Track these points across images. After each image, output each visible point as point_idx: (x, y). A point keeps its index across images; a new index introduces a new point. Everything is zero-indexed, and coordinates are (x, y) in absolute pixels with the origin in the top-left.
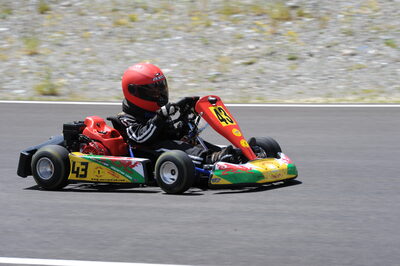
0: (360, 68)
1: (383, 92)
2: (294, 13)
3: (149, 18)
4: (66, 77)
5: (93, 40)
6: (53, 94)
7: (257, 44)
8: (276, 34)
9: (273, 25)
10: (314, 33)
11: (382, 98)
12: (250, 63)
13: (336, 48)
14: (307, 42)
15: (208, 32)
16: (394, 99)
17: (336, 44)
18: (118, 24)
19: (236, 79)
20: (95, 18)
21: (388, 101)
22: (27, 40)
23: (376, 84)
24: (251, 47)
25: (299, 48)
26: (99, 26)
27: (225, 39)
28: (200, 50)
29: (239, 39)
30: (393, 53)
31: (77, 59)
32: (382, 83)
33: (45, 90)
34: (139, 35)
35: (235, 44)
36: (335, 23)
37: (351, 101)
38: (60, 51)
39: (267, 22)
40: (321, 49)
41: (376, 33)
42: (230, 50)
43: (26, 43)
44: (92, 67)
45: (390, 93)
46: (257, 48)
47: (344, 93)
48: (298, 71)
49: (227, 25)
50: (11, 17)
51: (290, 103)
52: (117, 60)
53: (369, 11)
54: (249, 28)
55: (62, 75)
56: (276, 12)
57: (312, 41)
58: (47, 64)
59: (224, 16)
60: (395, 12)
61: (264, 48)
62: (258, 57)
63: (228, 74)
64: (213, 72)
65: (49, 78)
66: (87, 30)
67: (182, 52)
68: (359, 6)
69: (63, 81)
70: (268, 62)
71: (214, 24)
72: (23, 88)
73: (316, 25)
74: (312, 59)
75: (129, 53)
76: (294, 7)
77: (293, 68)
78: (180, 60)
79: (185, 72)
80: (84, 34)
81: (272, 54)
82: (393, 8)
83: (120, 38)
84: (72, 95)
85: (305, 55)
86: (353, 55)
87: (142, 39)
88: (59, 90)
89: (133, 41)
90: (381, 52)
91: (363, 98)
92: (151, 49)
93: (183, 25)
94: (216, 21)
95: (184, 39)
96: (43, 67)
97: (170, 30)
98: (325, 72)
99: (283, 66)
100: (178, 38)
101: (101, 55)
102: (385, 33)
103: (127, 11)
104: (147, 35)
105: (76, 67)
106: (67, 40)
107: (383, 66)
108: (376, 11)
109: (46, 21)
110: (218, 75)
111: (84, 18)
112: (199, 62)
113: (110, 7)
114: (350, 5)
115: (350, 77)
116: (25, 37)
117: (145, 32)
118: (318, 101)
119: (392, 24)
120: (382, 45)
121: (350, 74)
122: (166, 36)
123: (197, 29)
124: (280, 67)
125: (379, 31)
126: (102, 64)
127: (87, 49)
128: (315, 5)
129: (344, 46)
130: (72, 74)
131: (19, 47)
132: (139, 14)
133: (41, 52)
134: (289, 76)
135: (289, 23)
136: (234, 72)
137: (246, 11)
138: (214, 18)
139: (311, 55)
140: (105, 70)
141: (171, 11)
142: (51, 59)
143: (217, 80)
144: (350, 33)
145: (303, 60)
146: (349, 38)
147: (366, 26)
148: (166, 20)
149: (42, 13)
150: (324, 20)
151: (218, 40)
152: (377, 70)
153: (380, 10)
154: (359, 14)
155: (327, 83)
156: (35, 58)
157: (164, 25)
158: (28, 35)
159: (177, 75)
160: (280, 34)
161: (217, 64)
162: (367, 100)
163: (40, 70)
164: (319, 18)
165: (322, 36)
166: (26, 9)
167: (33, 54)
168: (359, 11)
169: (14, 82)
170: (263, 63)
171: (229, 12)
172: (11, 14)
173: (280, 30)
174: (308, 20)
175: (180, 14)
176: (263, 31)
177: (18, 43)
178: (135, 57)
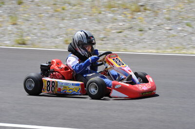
1: (184, 48)
2: (142, 8)
3: (71, 8)
4: (30, 36)
5: (43, 18)
6: (24, 44)
7: (124, 23)
8: (133, 18)
9: (132, 14)
10: (151, 19)
11: (184, 51)
12: (120, 32)
13: (162, 26)
14: (148, 22)
15: (100, 16)
16: (190, 52)
17: (162, 24)
18: (56, 11)
19: (113, 39)
20: (45, 7)
21: (187, 53)
22: (11, 17)
25: (144, 26)
26: (47, 12)
27: (108, 20)
28: (96, 25)
29: (115, 20)
30: (190, 30)
31: (35, 27)
32: (185, 44)
33: (20, 42)
34: (66, 17)
35: (113, 22)
36: (162, 14)
37: (169, 52)
38: (28, 23)
39: (129, 12)
41: (182, 20)
42: (110, 25)
43: (11, 19)
44: (43, 31)
45: (188, 49)
46: (124, 25)
47: (166, 48)
48: (143, 36)
49: (109, 13)
50: (4, 6)
51: (140, 52)
52: (55, 28)
53: (178, 9)
54: (120, 15)
55: (28, 35)
56: (133, 7)
57: (151, 22)
58: (21, 29)
60: (191, 9)
61: (127, 25)
62: (124, 29)
63: (109, 37)
64: (102, 36)
65: (22, 36)
66: (41, 14)
68: (174, 6)
69: (29, 38)
70: (129, 32)
71: (103, 12)
72: (9, 40)
73: (152, 14)
74: (151, 31)
75: (61, 25)
76: (142, 6)
77: (141, 35)
80: (40, 15)
81: (131, 28)
82: (190, 8)
83: (57, 18)
84: (33, 45)
85: (147, 29)
86: (170, 30)
87: (67, 18)
88: (27, 42)
89: (63, 19)
91: (175, 51)
92: (72, 24)
95: (88, 19)
96: (19, 30)
97: (81, 15)
98: (157, 37)
99: (136, 34)
100: (85, 19)
101: (47, 26)
103: (61, 5)
104: (70, 17)
105: (35, 31)
106: (31, 18)
107: (185, 36)
108: (182, 9)
109: (21, 8)
110: (104, 37)
111: (39, 7)
113: (52, 2)
114: (170, 5)
115: (168, 41)
116: (11, 16)
117: (69, 15)
118: (153, 52)
119: (190, 15)
120: (185, 25)
121: (169, 39)
122: (80, 18)
123: (95, 14)
124: (135, 34)
125: (183, 19)
126: (48, 30)
127: (41, 23)
128: (153, 5)
129: (166, 25)
130: (34, 34)
131: (8, 21)
132: (67, 6)
133: (18, 23)
134: (139, 39)
135: (139, 13)
136: (112, 36)
137: (118, 7)
138: (103, 10)
139: (150, 29)
140: (49, 33)
141: (82, 5)
142: (23, 27)
144: (169, 19)
145: (146, 31)
146: (169, 21)
147: (177, 16)
149: (19, 4)
151: (105, 20)
152: (182, 37)
154: (174, 10)
155: (157, 43)
156: (15, 26)
157: (79, 12)
158: (12, 15)
160: (135, 18)
161: (104, 32)
162: (177, 52)
163: (18, 32)
164: (154, 11)
165: (155, 20)
166: (11, 2)
167: (14, 24)
168: (174, 8)
169: (5, 37)
170: (126, 32)
171: (110, 7)
172: (3, 4)
173: (135, 17)
174: (149, 12)
175: (86, 7)
176: (127, 17)
177: (7, 19)
178: (64, 27)
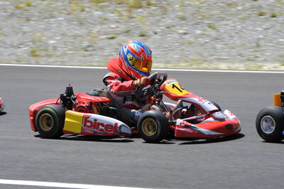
0: (190, 43)
23: (201, 55)
24: (113, 26)
40: (163, 29)
59: (94, 4)
67: (64, 28)
78: (62, 35)
79: (65, 43)
90: (205, 33)
93: (65, 9)
94: (88, 7)
102: (208, 19)
112: (76, 36)
143: (89, 49)
148: (53, 6)
150: (166, 9)
153: (204, 2)
159: (60, 45)
